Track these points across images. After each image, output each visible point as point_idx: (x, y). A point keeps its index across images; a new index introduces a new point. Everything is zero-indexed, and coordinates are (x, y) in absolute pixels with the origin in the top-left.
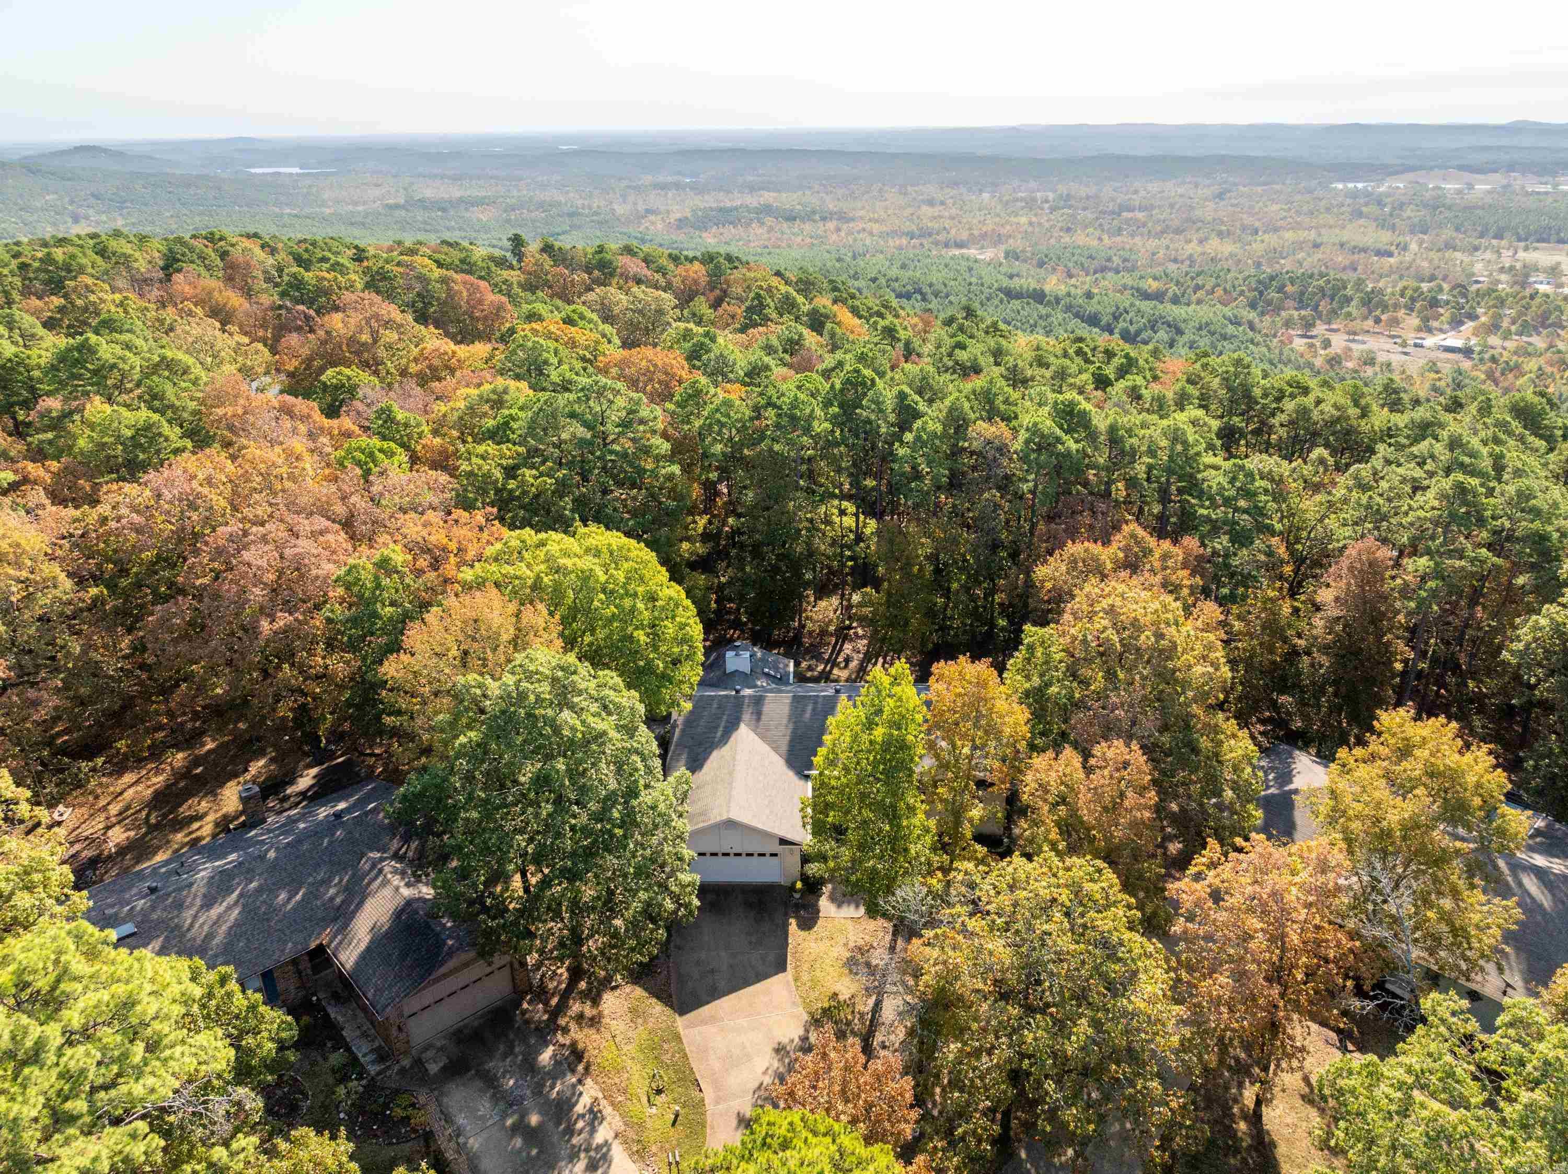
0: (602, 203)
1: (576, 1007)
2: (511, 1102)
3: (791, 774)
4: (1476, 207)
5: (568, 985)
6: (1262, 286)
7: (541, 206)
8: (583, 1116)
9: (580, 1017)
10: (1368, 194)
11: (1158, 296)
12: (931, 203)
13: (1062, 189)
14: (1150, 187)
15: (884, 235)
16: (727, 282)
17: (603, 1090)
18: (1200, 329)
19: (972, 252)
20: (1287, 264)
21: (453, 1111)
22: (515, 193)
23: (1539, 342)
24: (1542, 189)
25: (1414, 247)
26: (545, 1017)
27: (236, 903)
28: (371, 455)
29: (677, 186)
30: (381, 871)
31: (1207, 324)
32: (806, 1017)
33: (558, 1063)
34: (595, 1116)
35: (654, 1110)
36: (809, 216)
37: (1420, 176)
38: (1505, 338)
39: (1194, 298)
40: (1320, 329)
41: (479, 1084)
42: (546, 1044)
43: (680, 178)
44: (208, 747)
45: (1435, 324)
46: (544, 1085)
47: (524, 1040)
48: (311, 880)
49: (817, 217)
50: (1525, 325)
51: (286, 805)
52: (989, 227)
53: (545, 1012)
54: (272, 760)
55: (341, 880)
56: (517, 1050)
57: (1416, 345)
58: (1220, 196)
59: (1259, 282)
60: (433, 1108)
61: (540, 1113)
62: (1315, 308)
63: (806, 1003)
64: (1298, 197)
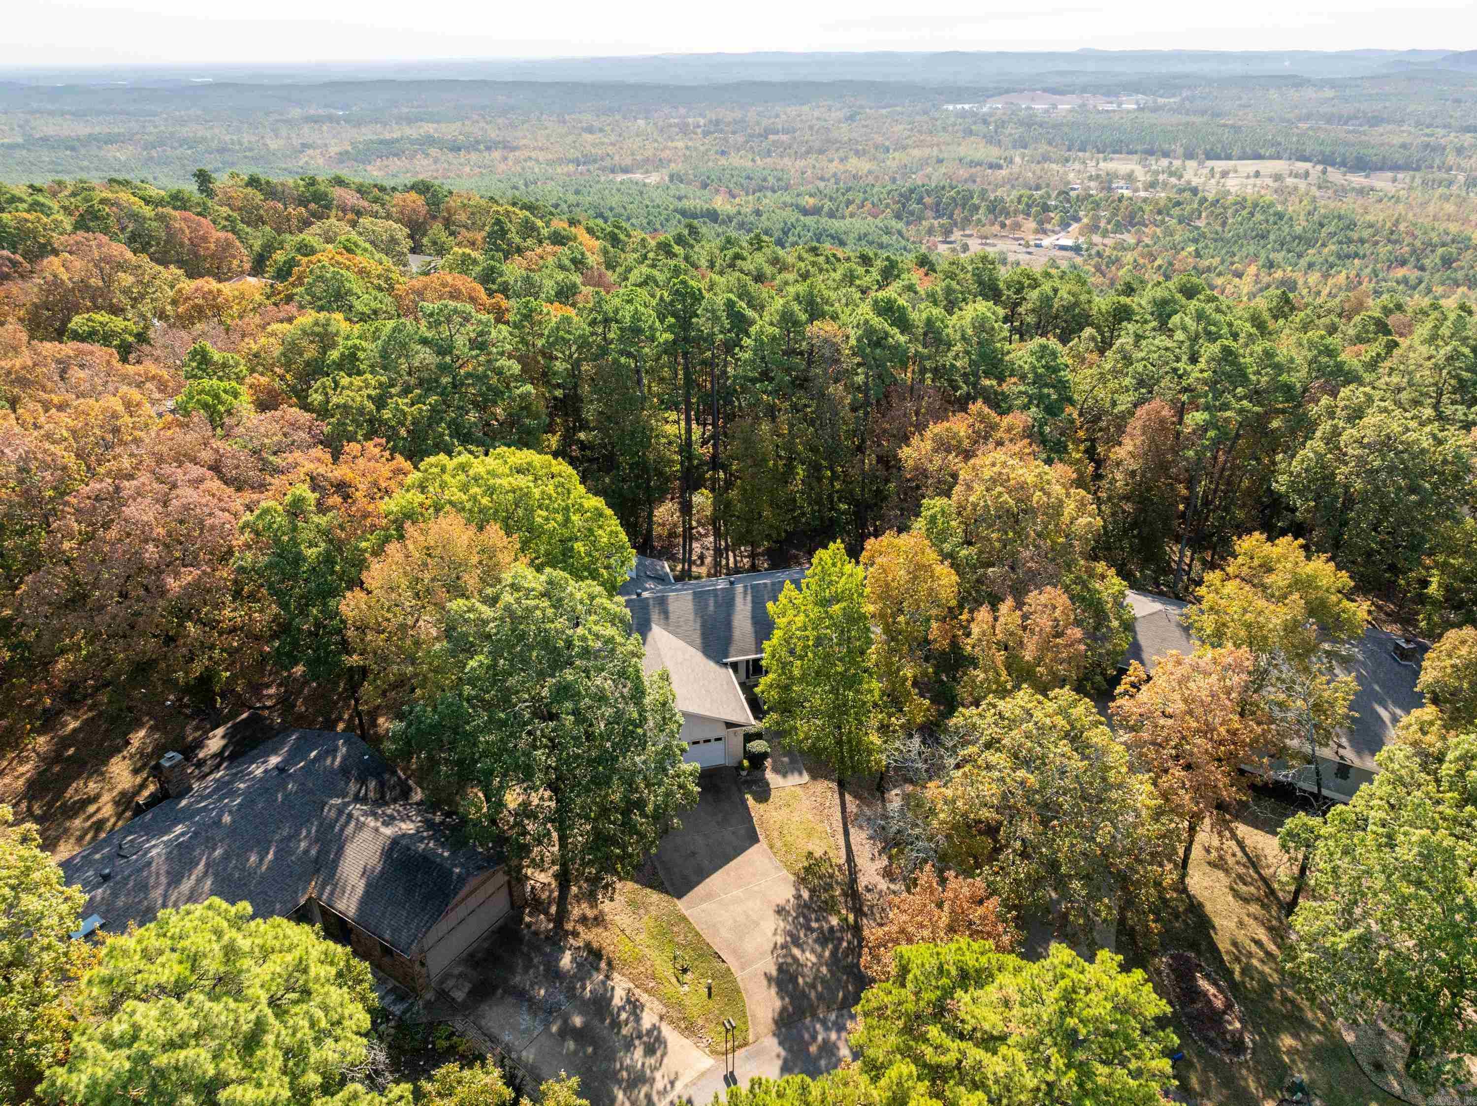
0: (253, 139)
1: (576, 912)
2: (547, 1011)
3: (712, 664)
4: (1062, 124)
5: (561, 892)
6: (905, 197)
7: (183, 142)
8: (623, 1008)
9: (584, 919)
10: (974, 115)
11: (816, 211)
12: (590, 130)
13: (712, 115)
14: (789, 110)
15: (550, 163)
16: (448, 210)
17: (632, 981)
18: (860, 239)
19: (638, 176)
20: (917, 179)
21: (495, 1031)
22: (152, 129)
23: (1130, 238)
24: (1110, 107)
25: (1018, 160)
26: (551, 926)
27: (206, 874)
28: (216, 396)
29: (331, 119)
30: (350, 816)
31: (865, 235)
32: (792, 878)
33: (580, 966)
34: (635, 1007)
35: (686, 988)
36: (473, 146)
37: (1013, 97)
38: (1104, 237)
39: (847, 213)
40: (957, 235)
41: (510, 1000)
42: (562, 950)
43: (333, 111)
44: (71, 726)
45: (1049, 227)
46: (574, 988)
47: (538, 949)
48: (277, 837)
49: (482, 147)
50: (1118, 225)
51: (206, 769)
52: (649, 153)
53: (549, 921)
54: (152, 729)
55: (309, 832)
56: (536, 961)
57: (1037, 246)
58: (851, 118)
59: (901, 195)
60: (472, 1033)
61: (580, 1013)
62: (951, 217)
63: (788, 866)
64: (918, 118)
